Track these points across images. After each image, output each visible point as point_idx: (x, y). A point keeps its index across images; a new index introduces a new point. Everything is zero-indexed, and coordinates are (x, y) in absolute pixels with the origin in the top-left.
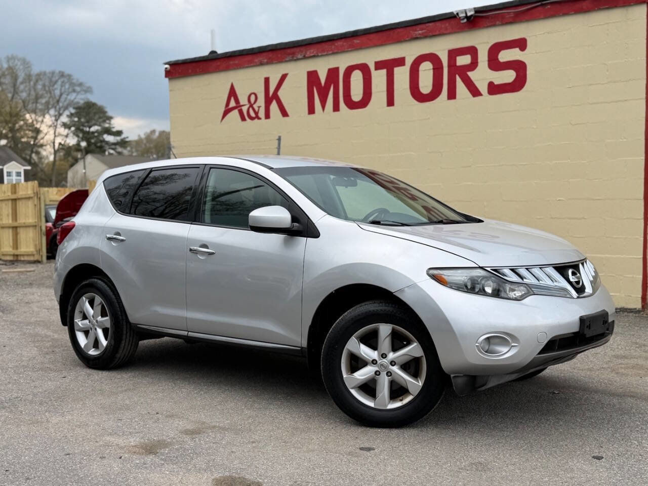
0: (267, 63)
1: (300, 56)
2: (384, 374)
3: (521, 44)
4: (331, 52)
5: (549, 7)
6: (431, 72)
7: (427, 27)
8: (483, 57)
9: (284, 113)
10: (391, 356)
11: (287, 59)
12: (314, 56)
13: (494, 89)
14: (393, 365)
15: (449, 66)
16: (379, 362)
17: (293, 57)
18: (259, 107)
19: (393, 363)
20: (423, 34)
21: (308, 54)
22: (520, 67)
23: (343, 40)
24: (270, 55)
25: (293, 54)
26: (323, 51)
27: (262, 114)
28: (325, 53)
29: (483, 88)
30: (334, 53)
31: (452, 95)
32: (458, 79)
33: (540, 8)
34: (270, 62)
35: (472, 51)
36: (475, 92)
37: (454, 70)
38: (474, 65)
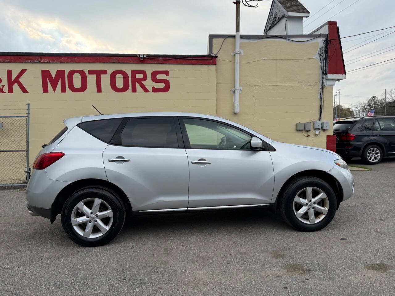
0: (10, 62)
1: (36, 61)
2: (311, 209)
3: (167, 73)
4: (59, 62)
5: (178, 60)
6: (123, 79)
7: (119, 58)
8: (149, 76)
9: (24, 90)
10: (313, 200)
11: (26, 62)
12: (47, 63)
13: (155, 90)
14: (314, 204)
15: (132, 78)
16: (309, 204)
17: (31, 61)
18: (3, 86)
19: (315, 203)
20: (117, 61)
21: (42, 61)
22: (167, 83)
23: (68, 57)
24: (12, 57)
25: (31, 59)
26: (54, 61)
27: (6, 89)
28: (56, 62)
29: (150, 89)
30: (61, 63)
31: (134, 90)
32: (137, 84)
33: (174, 60)
34: (12, 61)
35: (144, 73)
36: (146, 90)
37: (134, 80)
38: (145, 78)
